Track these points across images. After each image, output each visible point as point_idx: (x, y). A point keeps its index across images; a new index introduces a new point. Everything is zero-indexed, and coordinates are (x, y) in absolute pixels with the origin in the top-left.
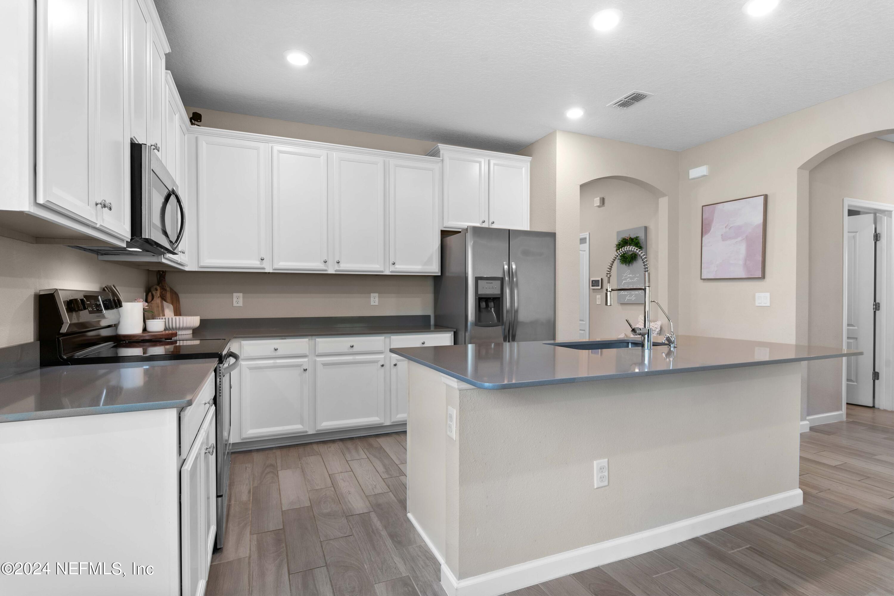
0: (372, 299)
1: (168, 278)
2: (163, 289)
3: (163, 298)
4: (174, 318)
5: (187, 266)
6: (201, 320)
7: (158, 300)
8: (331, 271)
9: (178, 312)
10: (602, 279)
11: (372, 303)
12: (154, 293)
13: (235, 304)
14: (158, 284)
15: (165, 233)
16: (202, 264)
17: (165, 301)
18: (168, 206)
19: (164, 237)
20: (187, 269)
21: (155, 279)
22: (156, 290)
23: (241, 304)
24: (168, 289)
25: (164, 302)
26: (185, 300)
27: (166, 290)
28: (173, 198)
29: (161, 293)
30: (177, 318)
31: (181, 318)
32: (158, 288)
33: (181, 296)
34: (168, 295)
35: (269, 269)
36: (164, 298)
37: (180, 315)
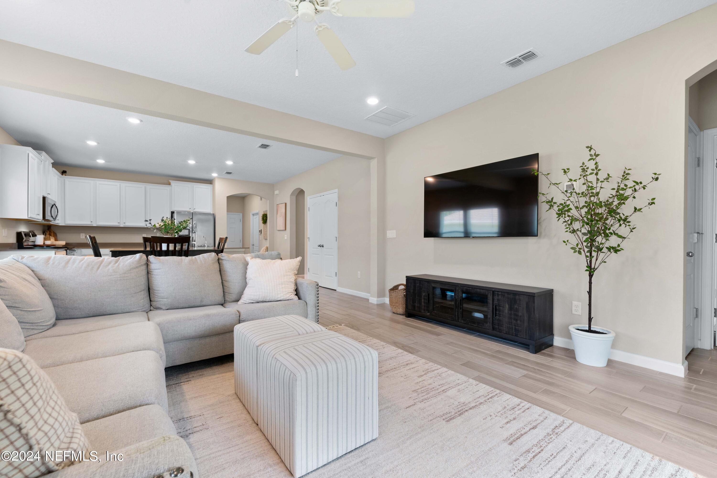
1: (52, 228)
2: (50, 232)
3: (50, 235)
4: (55, 242)
5: (60, 224)
6: (66, 243)
7: (48, 235)
8: (122, 226)
9: (56, 240)
10: (261, 230)
12: (46, 233)
13: (81, 238)
14: (48, 230)
15: (52, 217)
16: (66, 223)
18: (53, 209)
19: (52, 218)
20: (60, 225)
21: (46, 228)
22: (47, 232)
23: (83, 237)
24: (52, 232)
26: (59, 236)
27: (51, 232)
28: (54, 206)
30: (56, 242)
31: (57, 242)
34: (52, 234)
35: (95, 225)
37: (57, 241)
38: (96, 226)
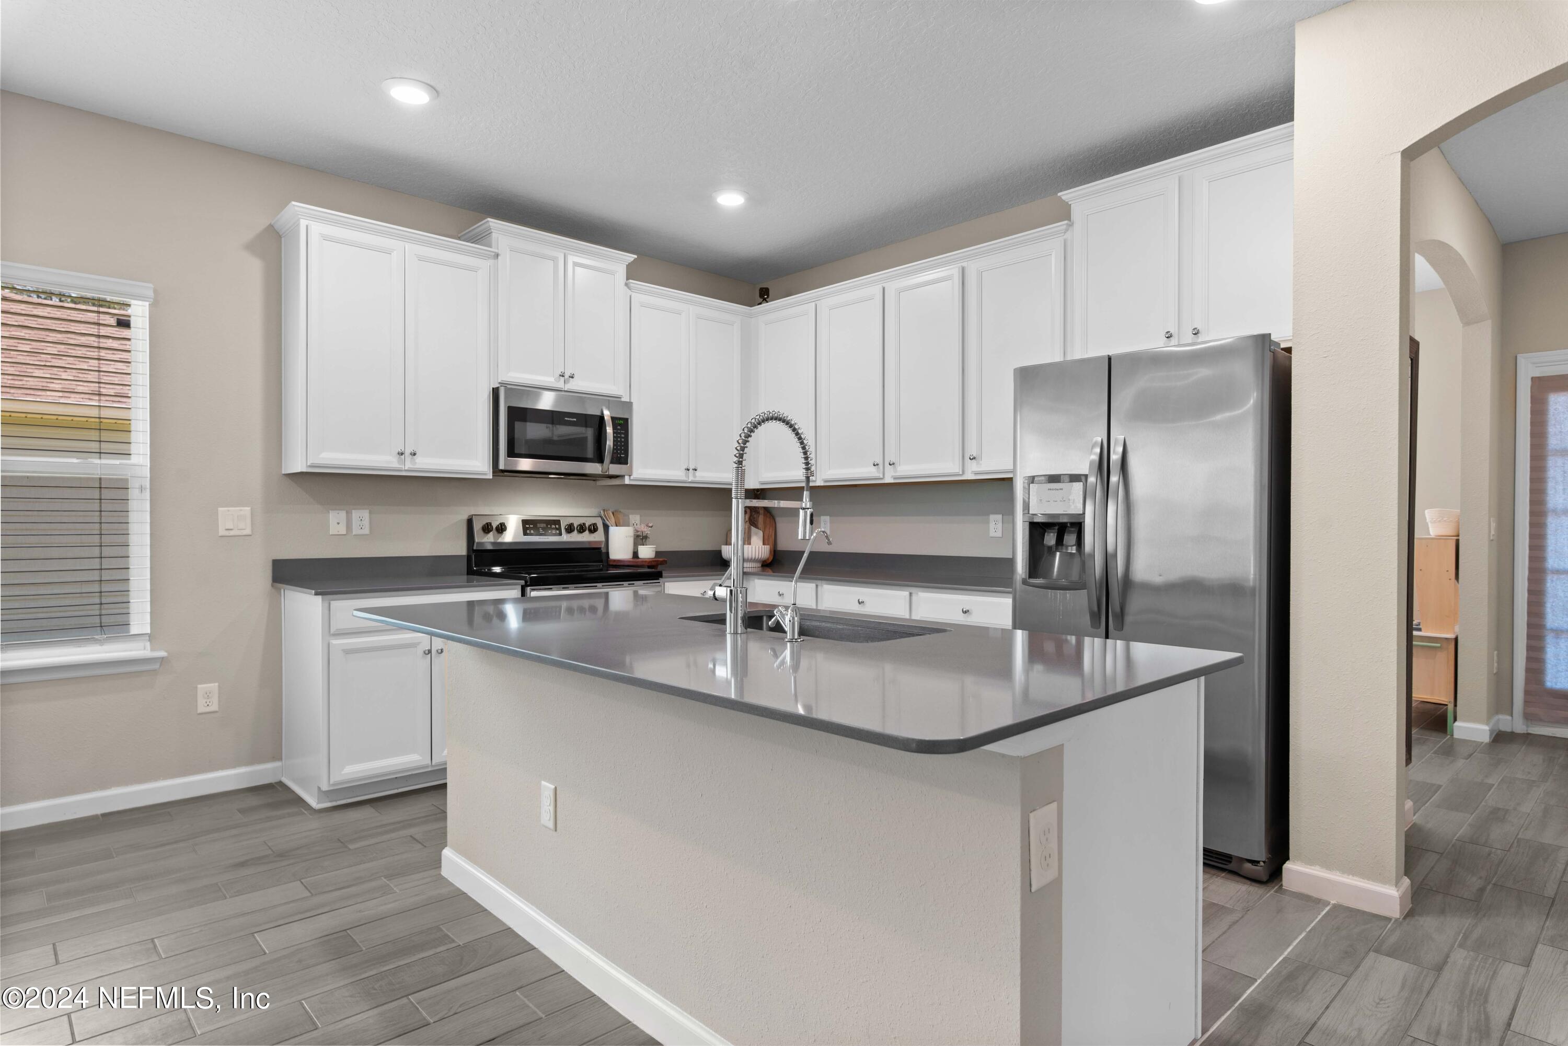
0: (992, 525)
11: (992, 534)
17: (756, 527)
25: (752, 527)
33: (778, 519)
36: (756, 523)
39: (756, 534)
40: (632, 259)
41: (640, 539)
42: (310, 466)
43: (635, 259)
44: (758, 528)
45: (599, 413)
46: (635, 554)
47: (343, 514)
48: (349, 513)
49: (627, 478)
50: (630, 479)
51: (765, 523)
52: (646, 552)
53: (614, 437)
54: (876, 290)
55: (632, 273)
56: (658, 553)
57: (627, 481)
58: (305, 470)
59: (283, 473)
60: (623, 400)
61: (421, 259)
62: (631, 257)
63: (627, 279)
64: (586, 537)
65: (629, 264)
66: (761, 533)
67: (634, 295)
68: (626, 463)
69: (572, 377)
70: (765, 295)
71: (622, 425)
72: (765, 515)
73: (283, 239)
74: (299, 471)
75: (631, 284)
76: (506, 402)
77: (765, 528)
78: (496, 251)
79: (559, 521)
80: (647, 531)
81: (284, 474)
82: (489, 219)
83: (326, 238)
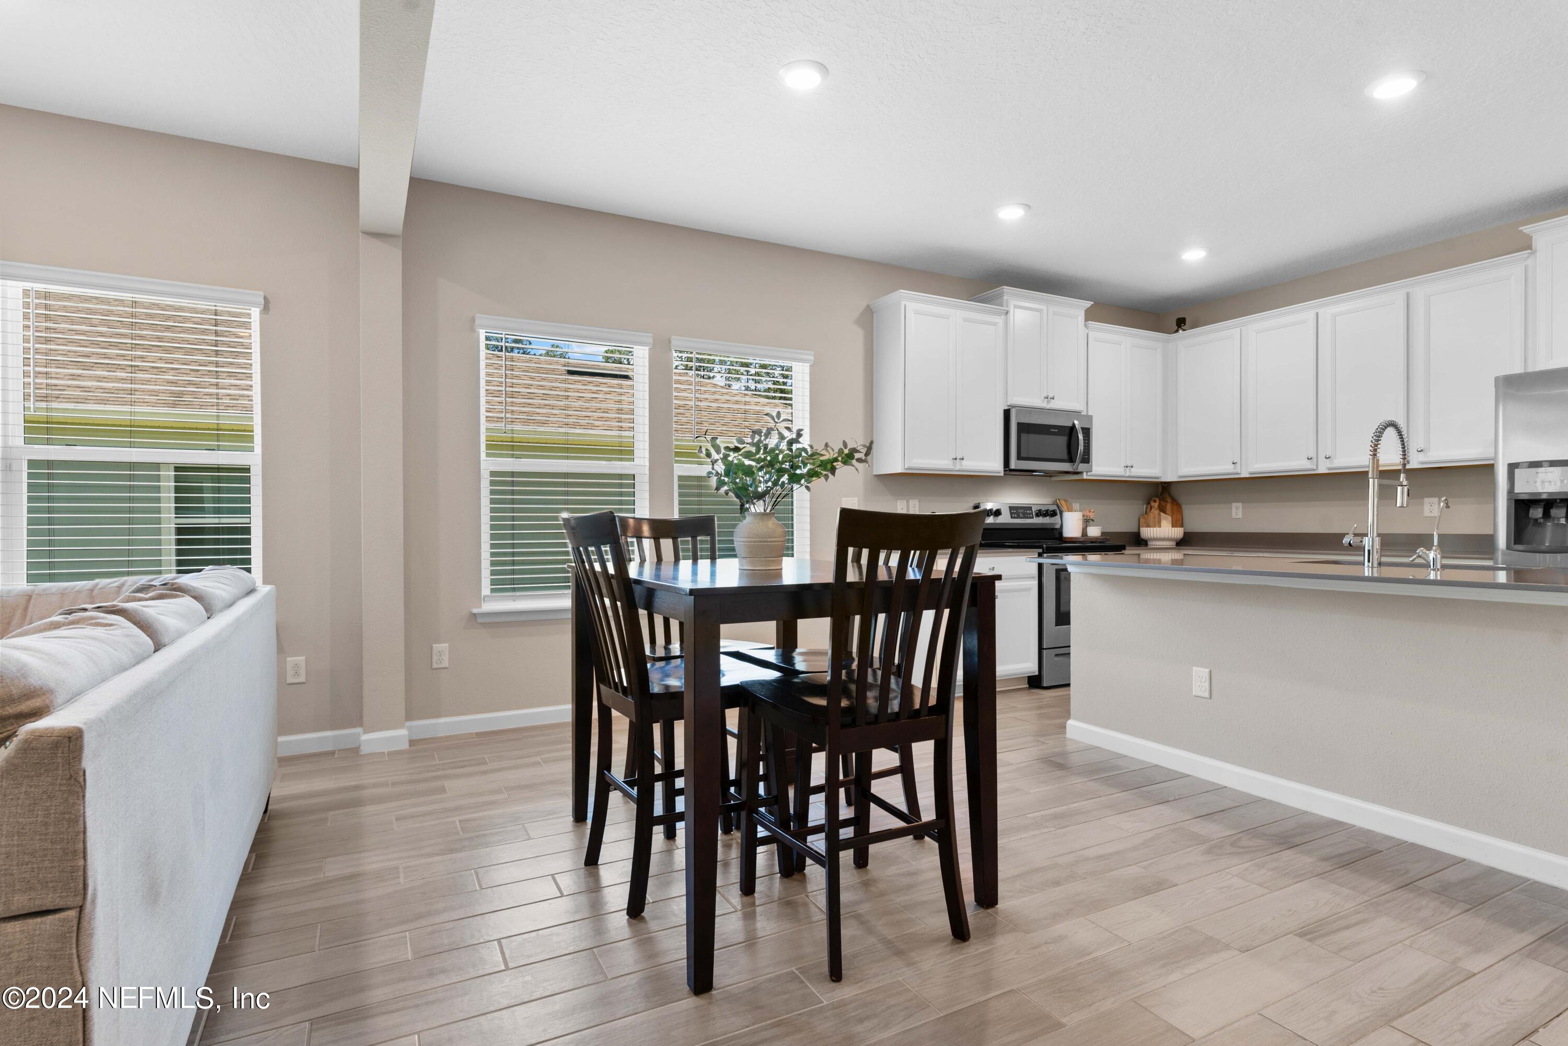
0: (1427, 507)
1: (1174, 491)
2: (1162, 501)
3: (1162, 509)
5: (1159, 477)
7: (1155, 512)
9: (1177, 522)
11: (1427, 514)
12: (1152, 504)
13: (1234, 516)
14: (1157, 497)
16: (1180, 473)
17: (1165, 512)
20: (1163, 480)
21: (1154, 492)
22: (1155, 502)
23: (1240, 516)
24: (1170, 500)
25: (1162, 513)
27: (1167, 502)
29: (1160, 504)
32: (1157, 500)
33: (1184, 507)
34: (1169, 507)
35: (1244, 474)
36: (1164, 509)
38: (1248, 476)
39: (1166, 519)
40: (1090, 305)
41: (1087, 521)
42: (907, 469)
43: (1092, 305)
44: (1166, 514)
45: (1070, 425)
46: (1084, 533)
47: (905, 502)
48: (908, 502)
49: (1085, 474)
50: (1087, 475)
51: (1172, 510)
52: (1094, 532)
53: (1084, 443)
54: (1311, 315)
55: (1090, 315)
56: (1103, 533)
57: (1085, 476)
58: (903, 471)
59: (875, 473)
60: (1082, 413)
61: (965, 320)
62: (1089, 304)
63: (1085, 321)
64: (1046, 520)
65: (1087, 309)
66: (1170, 518)
67: (1091, 333)
68: (1089, 463)
69: (1053, 399)
70: (1181, 323)
71: (1087, 432)
72: (1172, 503)
73: (875, 315)
74: (900, 472)
75: (1090, 325)
76: (1016, 419)
77: (1173, 513)
78: (1006, 309)
79: (1031, 507)
80: (1092, 516)
81: (876, 476)
82: (1004, 287)
83: (917, 313)
